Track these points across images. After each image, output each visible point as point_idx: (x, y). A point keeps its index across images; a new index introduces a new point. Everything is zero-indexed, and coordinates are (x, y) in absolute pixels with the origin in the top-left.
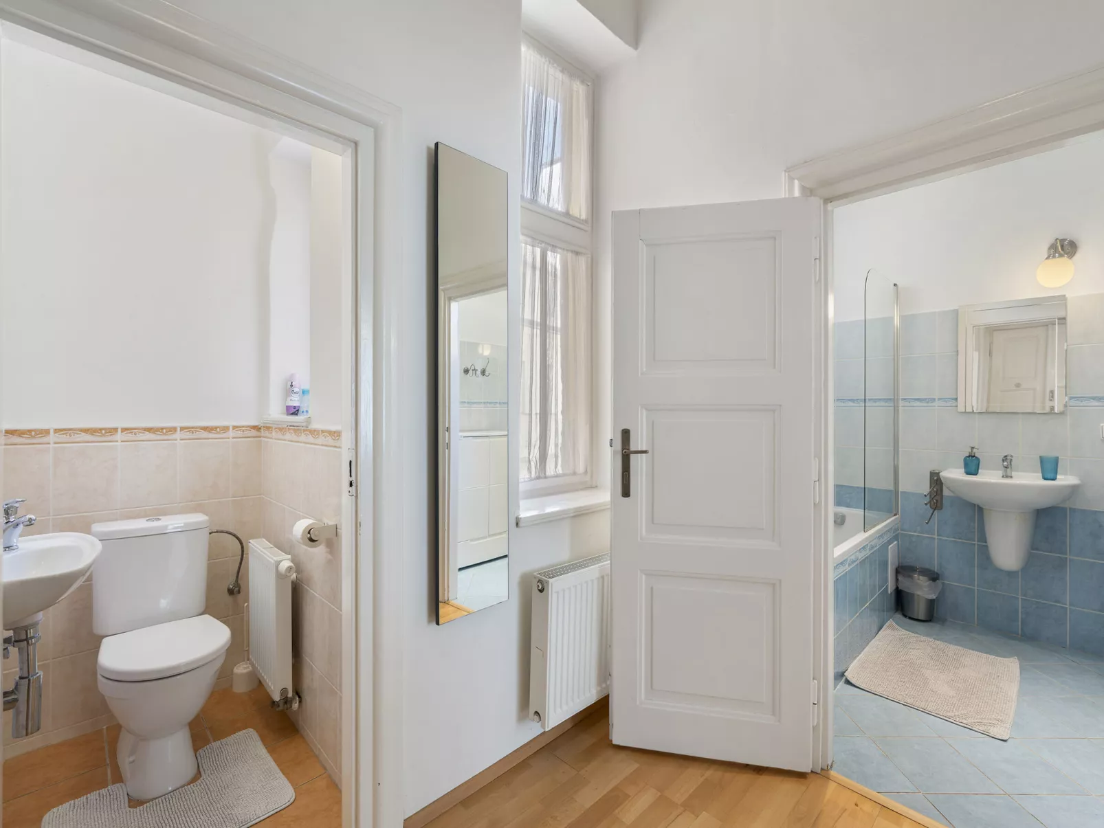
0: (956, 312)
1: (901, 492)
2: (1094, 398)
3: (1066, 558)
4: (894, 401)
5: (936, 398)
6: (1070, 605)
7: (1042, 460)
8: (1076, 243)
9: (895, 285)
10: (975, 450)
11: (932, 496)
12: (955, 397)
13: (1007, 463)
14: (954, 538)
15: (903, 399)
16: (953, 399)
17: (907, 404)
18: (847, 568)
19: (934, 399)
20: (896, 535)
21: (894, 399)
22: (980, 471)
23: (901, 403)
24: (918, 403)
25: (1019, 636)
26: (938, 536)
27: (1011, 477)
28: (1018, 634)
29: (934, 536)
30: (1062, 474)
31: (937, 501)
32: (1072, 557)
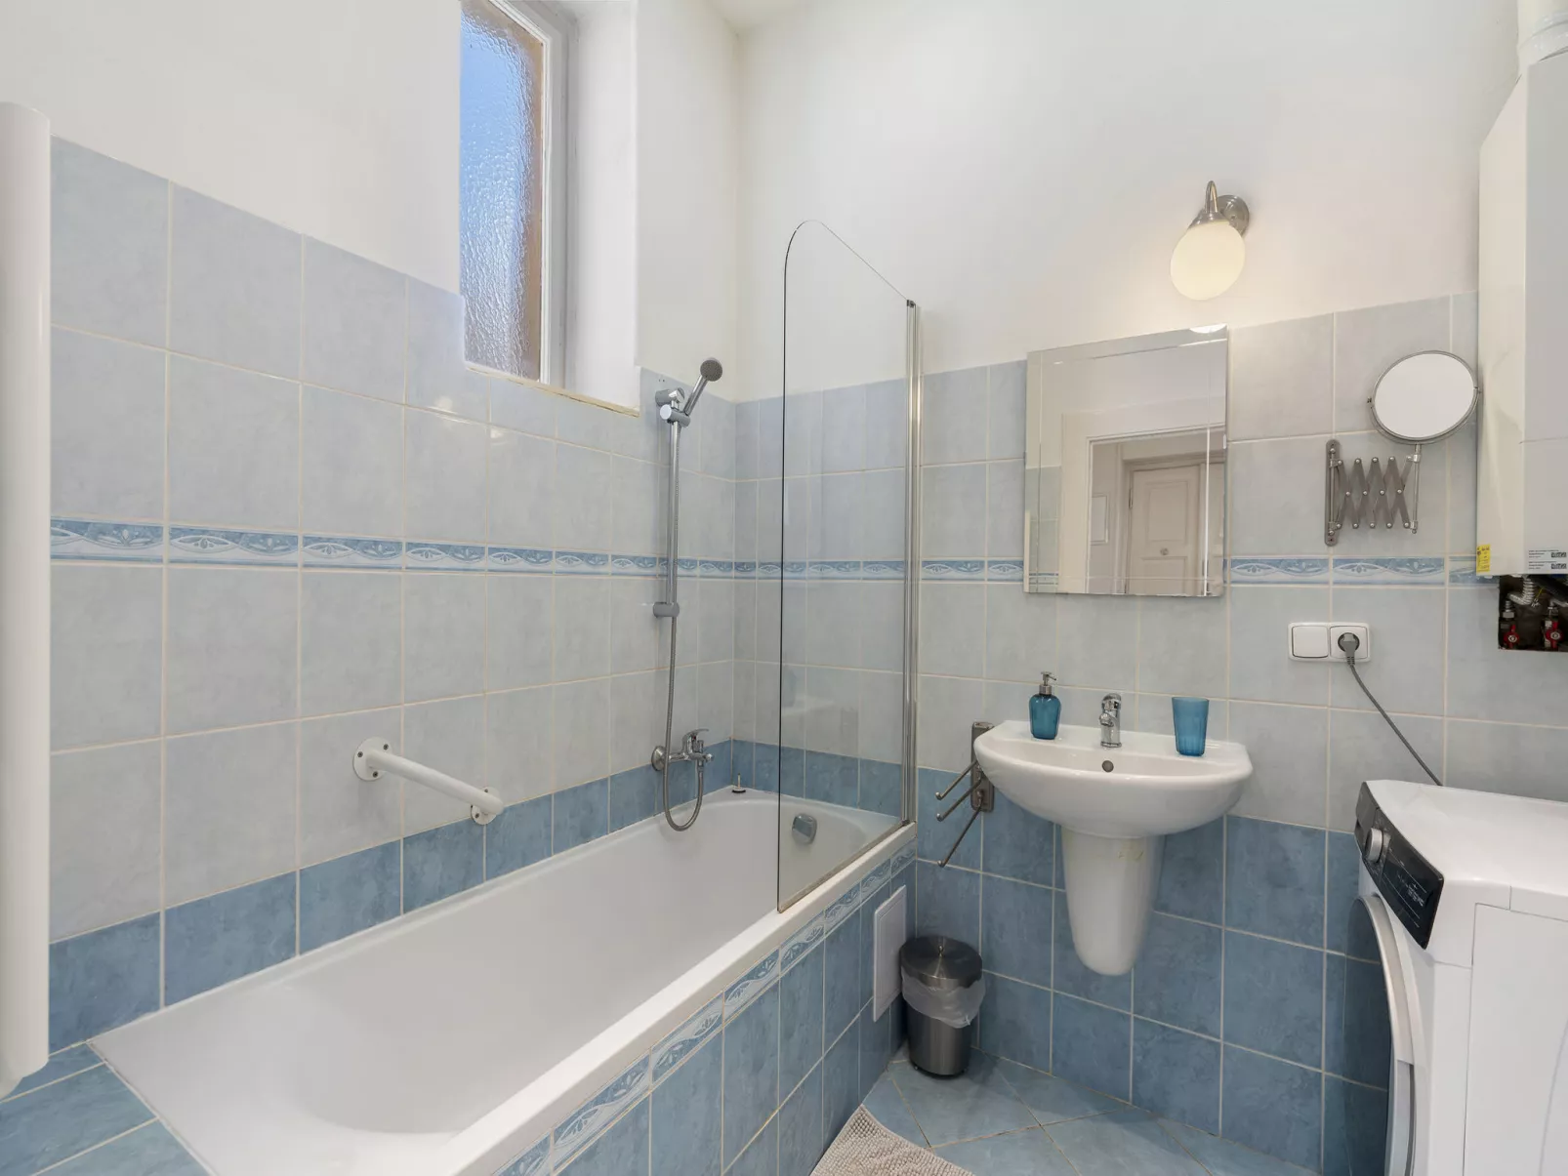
0: (1023, 366)
1: (920, 769)
2: (1277, 563)
3: (1220, 930)
4: (906, 566)
5: (986, 560)
6: (1227, 1037)
7: (1176, 704)
8: (1248, 206)
9: (911, 304)
10: (1050, 681)
11: (975, 782)
12: (1019, 559)
13: (1111, 713)
14: (1014, 876)
15: (926, 563)
16: (1014, 563)
17: (932, 573)
18: (777, 972)
19: (982, 563)
20: (902, 870)
21: (906, 562)
22: (1061, 727)
23: (922, 573)
24: (953, 573)
25: (1130, 1103)
26: (984, 870)
27: (1119, 745)
28: (1128, 1100)
29: (979, 872)
30: (1215, 738)
31: (982, 792)
32: (1229, 929)
